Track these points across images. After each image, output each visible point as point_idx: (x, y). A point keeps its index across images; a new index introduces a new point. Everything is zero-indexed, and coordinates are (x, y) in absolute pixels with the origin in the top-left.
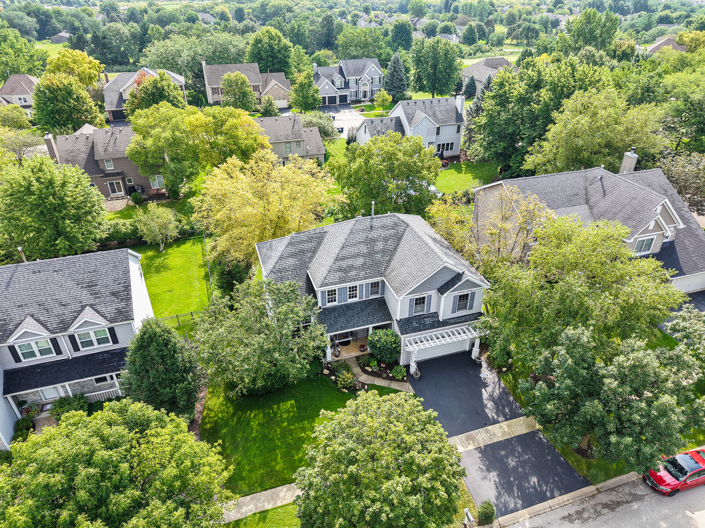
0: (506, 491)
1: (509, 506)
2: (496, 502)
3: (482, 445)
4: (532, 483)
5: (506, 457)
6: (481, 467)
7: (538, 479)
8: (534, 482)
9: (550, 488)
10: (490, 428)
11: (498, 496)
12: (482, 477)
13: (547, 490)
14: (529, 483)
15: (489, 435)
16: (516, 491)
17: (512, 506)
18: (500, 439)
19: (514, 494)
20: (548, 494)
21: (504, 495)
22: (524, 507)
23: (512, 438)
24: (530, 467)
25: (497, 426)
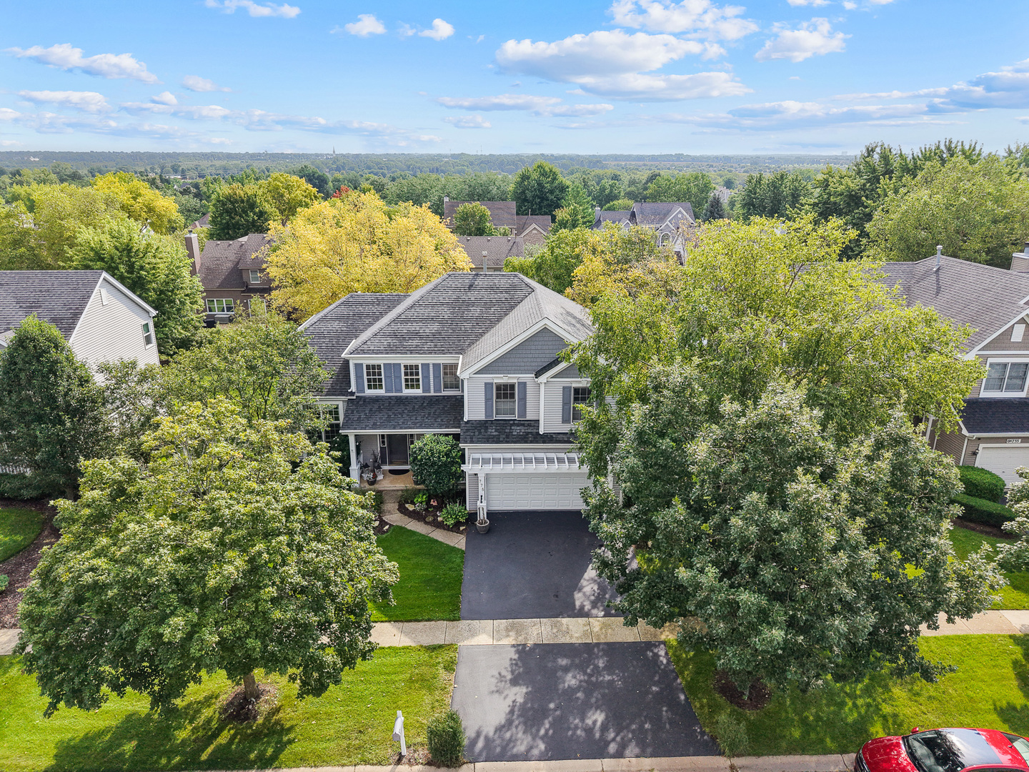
0: (525, 723)
1: (513, 747)
2: (491, 734)
3: (530, 643)
4: (589, 722)
5: (566, 669)
6: (504, 673)
7: (607, 717)
8: (595, 722)
9: (622, 739)
10: (565, 621)
11: (503, 726)
12: (495, 689)
13: (614, 740)
14: (583, 720)
15: (555, 631)
16: (547, 726)
17: (521, 748)
18: (574, 641)
19: (538, 731)
20: (612, 748)
21: (517, 727)
22: (543, 757)
23: (598, 645)
24: (604, 695)
25: (581, 621)
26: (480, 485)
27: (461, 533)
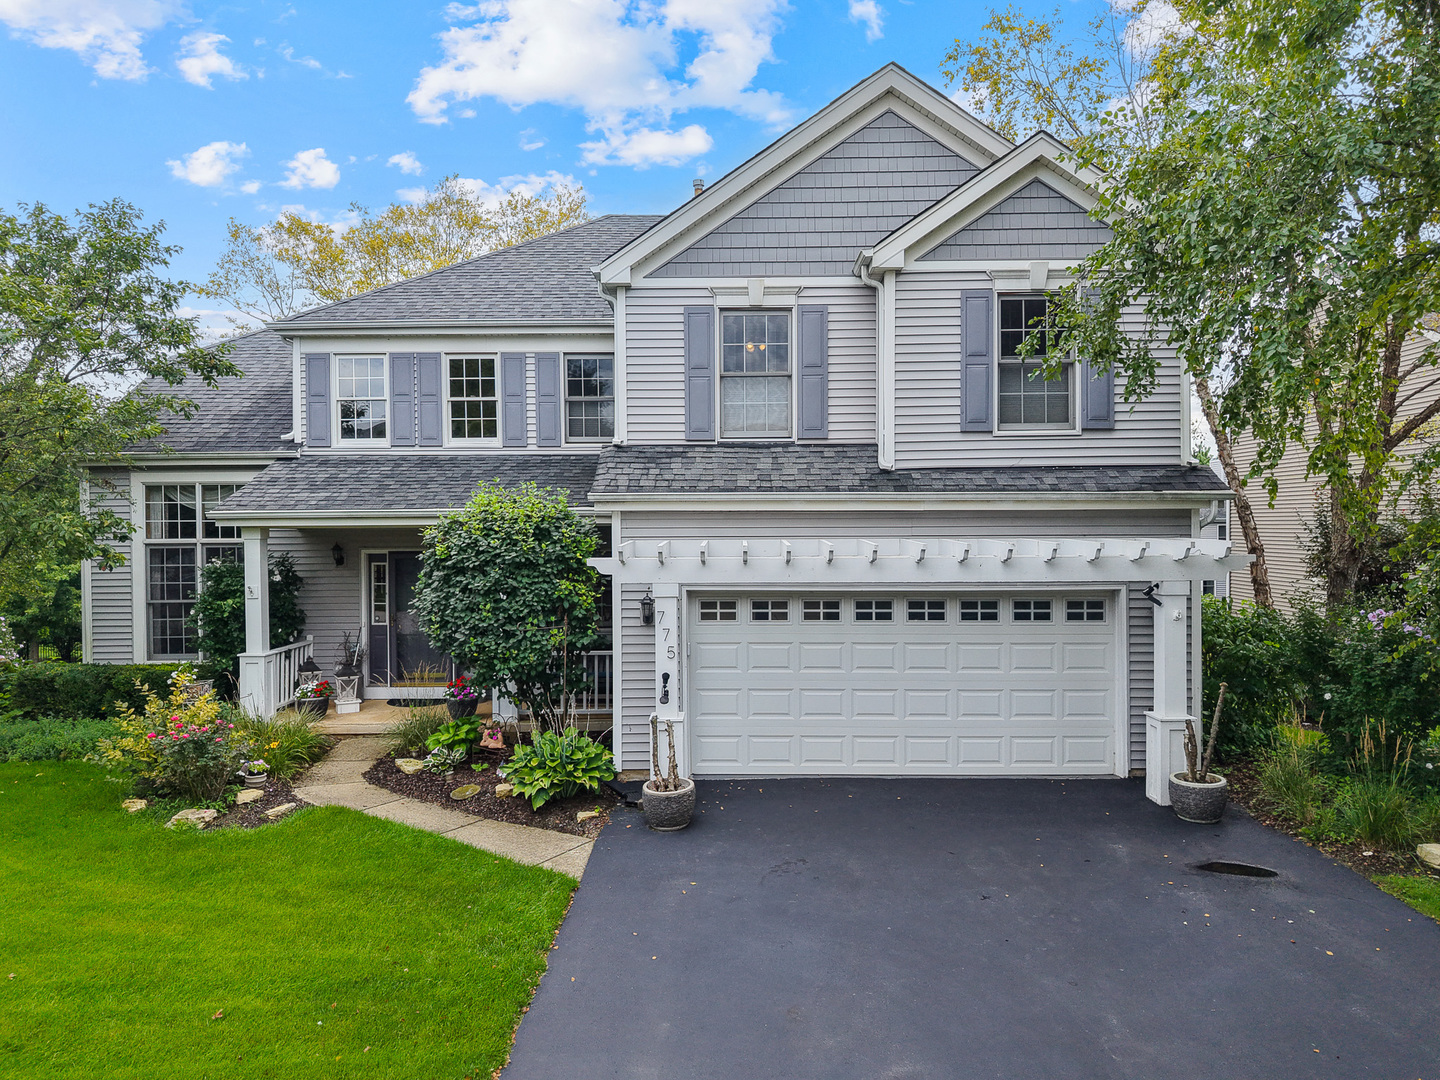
26: (659, 634)
27: (581, 830)
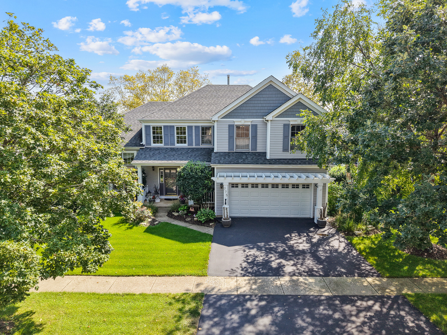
26: (224, 192)
27: (211, 227)
